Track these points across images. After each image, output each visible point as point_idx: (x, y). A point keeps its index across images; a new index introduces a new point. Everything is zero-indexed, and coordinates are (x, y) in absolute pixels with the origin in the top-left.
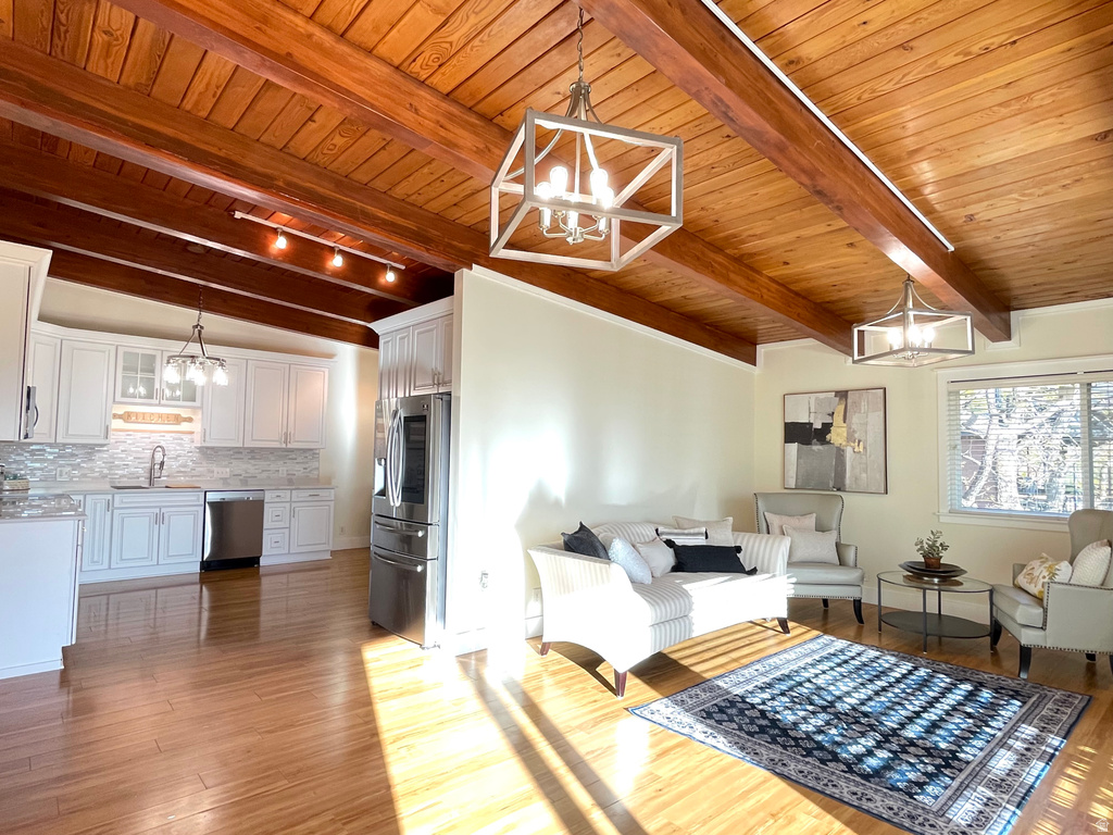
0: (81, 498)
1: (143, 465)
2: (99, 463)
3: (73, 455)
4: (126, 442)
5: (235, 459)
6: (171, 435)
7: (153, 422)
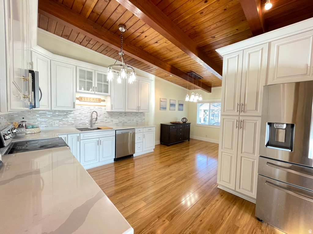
0: (66, 136)
1: (88, 119)
2: (70, 118)
3: (59, 115)
4: (80, 110)
5: (120, 116)
6: (98, 106)
7: (91, 101)
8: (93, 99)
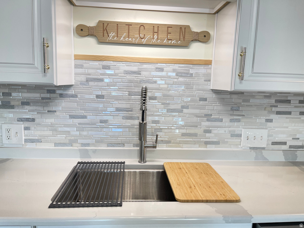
4: (102, 80)
5: (278, 113)
6: (176, 66)
7: (144, 41)
8: (156, 29)
